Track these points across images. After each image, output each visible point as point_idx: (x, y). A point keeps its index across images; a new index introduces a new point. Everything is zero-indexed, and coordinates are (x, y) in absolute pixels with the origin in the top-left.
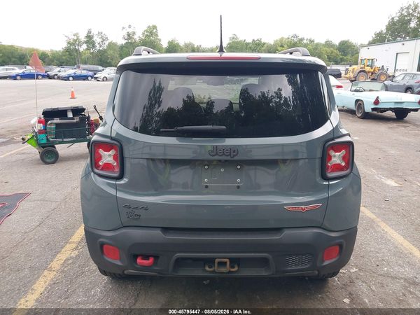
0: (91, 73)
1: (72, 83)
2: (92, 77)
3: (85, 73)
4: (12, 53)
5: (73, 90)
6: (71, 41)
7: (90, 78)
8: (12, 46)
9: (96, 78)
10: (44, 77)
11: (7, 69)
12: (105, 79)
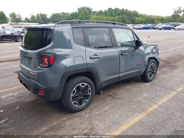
0: (173, 26)
1: (163, 31)
2: (173, 28)
3: (170, 26)
4: (149, 19)
5: (149, 34)
6: (176, 11)
7: (172, 29)
8: (150, 16)
9: (175, 29)
10: (152, 28)
11: (139, 26)
12: (179, 29)
